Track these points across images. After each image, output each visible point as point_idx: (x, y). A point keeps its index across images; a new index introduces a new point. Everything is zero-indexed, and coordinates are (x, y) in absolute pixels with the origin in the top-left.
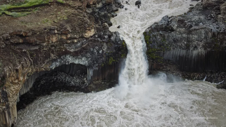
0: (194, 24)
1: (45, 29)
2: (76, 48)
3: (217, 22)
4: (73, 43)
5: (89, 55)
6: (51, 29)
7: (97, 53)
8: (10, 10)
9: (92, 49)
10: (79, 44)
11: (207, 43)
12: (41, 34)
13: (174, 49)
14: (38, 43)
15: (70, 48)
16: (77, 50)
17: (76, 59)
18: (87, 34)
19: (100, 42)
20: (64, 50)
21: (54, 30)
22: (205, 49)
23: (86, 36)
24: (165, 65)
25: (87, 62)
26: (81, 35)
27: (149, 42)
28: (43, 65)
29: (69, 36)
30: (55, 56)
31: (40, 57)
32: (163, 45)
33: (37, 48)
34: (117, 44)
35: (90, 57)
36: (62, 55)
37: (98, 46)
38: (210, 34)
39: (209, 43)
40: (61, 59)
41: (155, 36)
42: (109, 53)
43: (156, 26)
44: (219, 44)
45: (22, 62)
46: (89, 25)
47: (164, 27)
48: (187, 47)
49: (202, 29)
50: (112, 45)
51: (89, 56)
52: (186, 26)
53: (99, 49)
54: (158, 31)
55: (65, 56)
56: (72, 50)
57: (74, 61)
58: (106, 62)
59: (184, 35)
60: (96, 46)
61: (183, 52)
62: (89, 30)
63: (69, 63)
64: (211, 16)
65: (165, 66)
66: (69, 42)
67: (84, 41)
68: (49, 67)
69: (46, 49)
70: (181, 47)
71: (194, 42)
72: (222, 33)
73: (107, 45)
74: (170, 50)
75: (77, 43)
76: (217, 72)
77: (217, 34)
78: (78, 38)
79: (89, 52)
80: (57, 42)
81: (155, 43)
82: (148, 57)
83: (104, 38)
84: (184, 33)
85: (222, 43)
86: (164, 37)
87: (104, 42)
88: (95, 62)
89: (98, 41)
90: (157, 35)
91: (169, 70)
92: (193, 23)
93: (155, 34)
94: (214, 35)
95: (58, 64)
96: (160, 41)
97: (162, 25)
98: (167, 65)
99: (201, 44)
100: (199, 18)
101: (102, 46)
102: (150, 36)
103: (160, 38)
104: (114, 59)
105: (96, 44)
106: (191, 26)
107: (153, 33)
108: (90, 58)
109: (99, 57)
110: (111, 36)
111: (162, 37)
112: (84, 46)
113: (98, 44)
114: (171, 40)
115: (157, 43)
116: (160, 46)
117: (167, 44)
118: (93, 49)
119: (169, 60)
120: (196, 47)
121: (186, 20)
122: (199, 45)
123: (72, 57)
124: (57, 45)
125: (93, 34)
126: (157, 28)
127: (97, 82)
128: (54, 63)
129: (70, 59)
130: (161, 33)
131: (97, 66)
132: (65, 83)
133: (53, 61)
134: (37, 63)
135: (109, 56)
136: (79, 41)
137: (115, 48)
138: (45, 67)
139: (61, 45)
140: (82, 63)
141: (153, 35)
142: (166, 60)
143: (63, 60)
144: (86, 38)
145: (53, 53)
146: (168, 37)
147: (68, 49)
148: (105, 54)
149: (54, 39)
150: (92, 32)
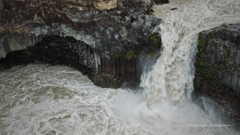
2: (82, 18)
4: (77, 10)
5: (97, 34)
7: (110, 36)
9: (102, 29)
10: (88, 15)
13: (238, 76)
15: (73, 16)
16: (83, 21)
17: (77, 33)
19: (118, 23)
20: (60, 16)
23: (98, 7)
24: (220, 93)
25: (94, 43)
26: (91, 4)
27: (203, 50)
28: (19, 26)
30: (39, 20)
31: (19, 14)
32: (224, 63)
34: (142, 35)
35: (99, 38)
36: (55, 22)
37: (112, 28)
40: (51, 26)
42: (129, 43)
43: (223, 30)
50: (135, 33)
51: (98, 36)
53: (113, 33)
54: (224, 39)
55: (60, 25)
56: (75, 20)
57: (73, 35)
58: (122, 53)
60: (110, 26)
63: (63, 36)
65: (219, 96)
66: (71, 7)
67: (96, 13)
68: (29, 31)
69: (34, 6)
73: (128, 31)
74: (232, 75)
75: (83, 12)
78: (84, 5)
79: (98, 31)
81: (212, 55)
82: (196, 70)
83: (125, 20)
86: (229, 52)
87: (122, 25)
88: (106, 48)
89: (114, 20)
90: (220, 45)
91: (223, 104)
93: (217, 42)
95: (45, 31)
96: (222, 56)
97: (234, 32)
98: (224, 95)
101: (120, 29)
102: (208, 42)
103: (223, 51)
104: (135, 54)
105: (110, 23)
107: (214, 40)
108: (99, 40)
109: (113, 43)
110: (134, 19)
111: (227, 51)
112: (95, 20)
113: (113, 24)
115: (216, 56)
117: (230, 65)
118: (105, 29)
119: (231, 89)
123: (71, 29)
124: (51, 6)
125: (113, 8)
126: (225, 34)
127: (108, 75)
128: (39, 28)
129: (67, 31)
130: (227, 43)
131: (108, 55)
132: (79, 57)
133: (35, 25)
134: (10, 22)
135: (127, 47)
136: (89, 11)
137: (139, 40)
138: (22, 30)
139: (56, 8)
140: (86, 42)
141: (214, 43)
142: (226, 86)
143: (54, 28)
144: (98, 10)
145: (40, 15)
146: (234, 54)
147: (68, 15)
148: (122, 42)
150: (111, 5)
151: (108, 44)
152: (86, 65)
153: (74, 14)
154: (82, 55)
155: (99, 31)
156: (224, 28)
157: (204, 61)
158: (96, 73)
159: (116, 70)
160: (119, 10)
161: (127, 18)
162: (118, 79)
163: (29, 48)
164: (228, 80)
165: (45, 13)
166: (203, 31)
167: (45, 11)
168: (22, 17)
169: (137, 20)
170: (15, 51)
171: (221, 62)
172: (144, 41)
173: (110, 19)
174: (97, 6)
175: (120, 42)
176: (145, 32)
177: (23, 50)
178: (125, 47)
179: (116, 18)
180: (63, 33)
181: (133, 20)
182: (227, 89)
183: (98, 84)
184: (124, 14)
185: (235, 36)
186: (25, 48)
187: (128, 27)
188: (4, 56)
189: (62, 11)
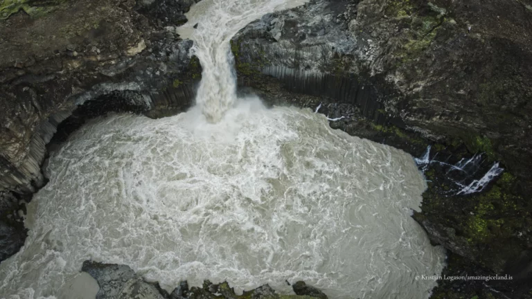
0: (310, 32)
1: (57, 52)
2: (118, 70)
3: (347, 31)
4: (111, 65)
5: (139, 79)
6: (67, 50)
7: (152, 75)
9: (142, 72)
10: (122, 64)
11: (326, 65)
12: (52, 59)
13: (276, 65)
14: (49, 72)
15: (108, 71)
16: (119, 72)
17: (119, 85)
18: (130, 51)
19: (155, 61)
20: (96, 77)
21: (72, 52)
22: (322, 71)
23: (130, 54)
24: (263, 83)
25: (139, 86)
26: (122, 54)
27: (238, 54)
28: (61, 104)
29: (99, 58)
30: (78, 90)
31: (55, 93)
32: (260, 58)
33: (51, 78)
34: (182, 63)
35: (142, 81)
36: (94, 85)
37: (151, 67)
38: (331, 54)
39: (329, 65)
40: (93, 90)
41: (246, 46)
42: (172, 74)
44: (343, 68)
45: (17, 112)
46: (132, 39)
47: (262, 32)
48: (296, 66)
49: (318, 44)
50: (174, 64)
52: (296, 35)
54: (253, 38)
55: (100, 85)
56: (112, 74)
57: (116, 88)
58: (168, 85)
59: (292, 51)
60: (148, 67)
61: (289, 71)
62: (133, 46)
64: (344, 15)
65: (263, 85)
66: (103, 64)
67: (129, 60)
68: (74, 104)
70: (285, 65)
71: (306, 60)
72: (348, 55)
73: (167, 65)
74: (270, 65)
75: (116, 64)
76: (336, 101)
77: (340, 55)
78: (116, 58)
80: (83, 66)
81: (247, 55)
82: (237, 73)
83: (160, 56)
84: (291, 47)
85: (347, 68)
86: (262, 48)
87: (159, 61)
88: (152, 87)
89: (150, 60)
90: (251, 45)
91: (269, 91)
92: (308, 31)
93: (248, 43)
94: (336, 55)
95: (88, 97)
96: (256, 53)
97: (260, 29)
98: (268, 84)
99: (317, 64)
100: (322, 21)
101: (159, 66)
102: (240, 46)
103: (256, 49)
104: (180, 81)
105: (147, 64)
106: (303, 37)
107: (245, 42)
109: (156, 79)
110: (169, 52)
111: (259, 48)
112: (131, 66)
113: (150, 64)
114: (272, 52)
115: (251, 55)
117: (266, 58)
118: (145, 71)
119: (271, 76)
120: (308, 67)
121: (300, 23)
122: (313, 65)
123: (112, 84)
124: (82, 71)
125: (143, 49)
126: (252, 34)
127: (162, 107)
128: (81, 97)
129: (108, 88)
130: (257, 41)
131: (156, 91)
132: (124, 100)
133: (77, 96)
134: (51, 105)
135: (171, 78)
136: (122, 60)
137: (180, 69)
138: (66, 106)
139: (89, 71)
140: (131, 89)
141: (245, 44)
142: (266, 76)
143: (96, 90)
144: (131, 57)
145: (76, 85)
146: (267, 48)
147: (104, 72)
148: (165, 76)
149: (76, 64)
150: (140, 47)
151: (151, 83)
152: (135, 104)
153: (109, 69)
154: (126, 96)
155: (139, 75)
156: (249, 29)
157: (243, 63)
158: (150, 109)
159: (168, 100)
160: (150, 48)
161: (162, 54)
162: (172, 106)
163: (74, 113)
164: (267, 70)
165: (80, 81)
166: (233, 38)
167: (79, 78)
168: (59, 94)
169: (171, 52)
170: (63, 121)
171: (257, 59)
172: (185, 68)
173: (145, 60)
174: (128, 53)
175: (163, 77)
176: (184, 59)
177: (70, 116)
178: (170, 79)
179: (151, 57)
180: (106, 91)
181: (168, 54)
182: (268, 78)
183: (155, 117)
184: (156, 50)
185: (262, 33)
186: (71, 114)
187: (166, 61)
188: (55, 131)
189: (96, 72)
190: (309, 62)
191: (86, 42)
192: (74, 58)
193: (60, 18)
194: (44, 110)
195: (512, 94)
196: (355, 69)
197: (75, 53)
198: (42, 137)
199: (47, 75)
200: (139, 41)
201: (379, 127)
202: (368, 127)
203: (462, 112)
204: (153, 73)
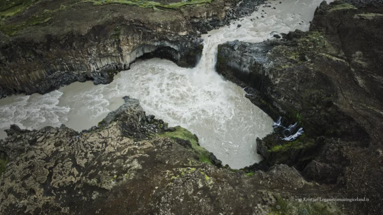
1: (156, 23)
2: (173, 39)
3: (265, 56)
4: (171, 36)
6: (160, 24)
8: (157, 6)
9: (181, 43)
11: (251, 67)
12: (153, 24)
18: (180, 33)
19: (187, 41)
20: (164, 38)
22: (250, 70)
24: (227, 69)
25: (178, 49)
26: (176, 33)
27: (220, 52)
28: (149, 41)
29: (169, 31)
30: (157, 39)
32: (228, 56)
33: (150, 31)
37: (185, 42)
38: (254, 62)
41: (224, 49)
44: (257, 70)
45: (134, 35)
46: (182, 29)
47: (232, 46)
48: (240, 64)
49: (250, 57)
50: (193, 45)
51: (179, 46)
52: (244, 51)
54: (228, 47)
55: (164, 41)
56: (171, 39)
57: (170, 45)
58: (189, 53)
59: (240, 56)
61: (237, 66)
62: (182, 32)
63: (166, 46)
64: (268, 51)
66: (169, 34)
67: (178, 37)
68: (153, 43)
70: (236, 62)
72: (259, 64)
73: (191, 44)
74: (231, 61)
75: (174, 36)
76: (253, 87)
77: (257, 63)
78: (174, 34)
80: (162, 32)
82: (217, 59)
84: (239, 54)
86: (229, 52)
87: (189, 41)
90: (226, 49)
91: (227, 73)
92: (249, 51)
95: (159, 44)
96: (227, 54)
99: (248, 66)
100: (258, 49)
101: (188, 43)
102: (221, 48)
103: (227, 52)
104: (193, 53)
106: (246, 52)
107: (224, 47)
109: (185, 48)
112: (178, 39)
114: (232, 55)
115: (224, 54)
116: (226, 56)
117: (230, 57)
120: (245, 66)
121: (248, 47)
123: (169, 43)
127: (183, 62)
129: (167, 44)
130: (228, 49)
131: (183, 53)
132: (172, 56)
133: (155, 41)
134: (145, 40)
135: (190, 51)
136: (176, 36)
137: (195, 47)
138: (150, 43)
139: (163, 34)
140: (175, 48)
142: (229, 66)
143: (162, 42)
144: (180, 36)
145: (157, 37)
146: (231, 53)
147: (168, 38)
148: (189, 48)
149: (160, 30)
150: (184, 33)
151: (183, 49)
152: (175, 59)
156: (228, 43)
157: (220, 56)
158: (179, 61)
159: (187, 60)
160: (187, 36)
161: (191, 39)
162: (187, 63)
163: (152, 52)
164: (229, 63)
165: (159, 37)
166: (220, 44)
167: (159, 35)
168: (150, 38)
169: (194, 39)
170: (147, 53)
172: (197, 48)
173: (184, 39)
176: (197, 44)
177: (150, 53)
179: (186, 39)
181: (193, 39)
183: (180, 66)
184: (189, 37)
187: (191, 42)
188: (142, 55)
189: (165, 36)
190: (245, 63)
191: (167, 24)
192: (161, 27)
193: (163, 14)
194: (142, 40)
195: (315, 96)
196: (261, 72)
197: (162, 26)
198: (137, 54)
199: (150, 30)
200: (184, 31)
201: (263, 102)
202: (259, 100)
203: (294, 99)
204: (185, 45)
